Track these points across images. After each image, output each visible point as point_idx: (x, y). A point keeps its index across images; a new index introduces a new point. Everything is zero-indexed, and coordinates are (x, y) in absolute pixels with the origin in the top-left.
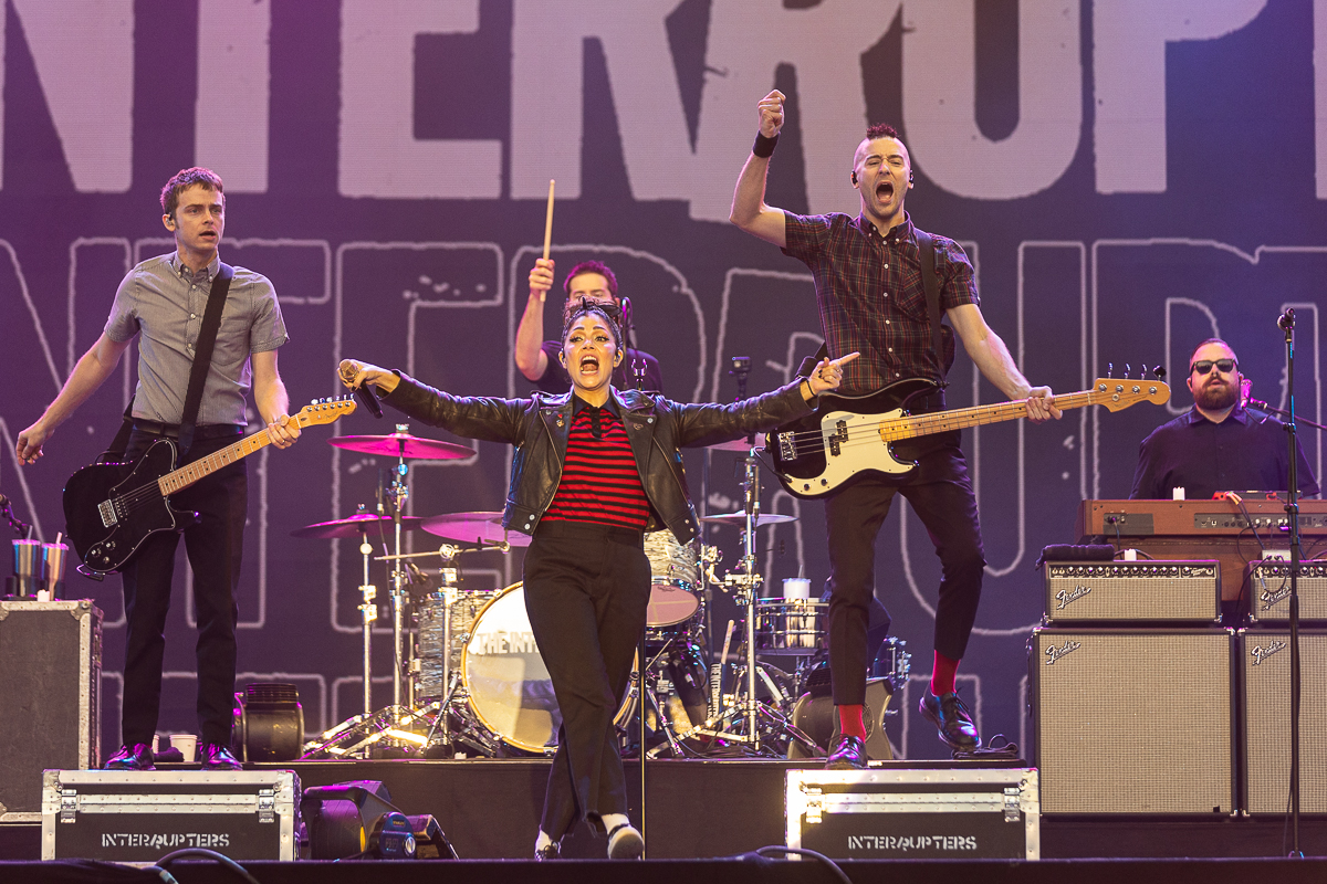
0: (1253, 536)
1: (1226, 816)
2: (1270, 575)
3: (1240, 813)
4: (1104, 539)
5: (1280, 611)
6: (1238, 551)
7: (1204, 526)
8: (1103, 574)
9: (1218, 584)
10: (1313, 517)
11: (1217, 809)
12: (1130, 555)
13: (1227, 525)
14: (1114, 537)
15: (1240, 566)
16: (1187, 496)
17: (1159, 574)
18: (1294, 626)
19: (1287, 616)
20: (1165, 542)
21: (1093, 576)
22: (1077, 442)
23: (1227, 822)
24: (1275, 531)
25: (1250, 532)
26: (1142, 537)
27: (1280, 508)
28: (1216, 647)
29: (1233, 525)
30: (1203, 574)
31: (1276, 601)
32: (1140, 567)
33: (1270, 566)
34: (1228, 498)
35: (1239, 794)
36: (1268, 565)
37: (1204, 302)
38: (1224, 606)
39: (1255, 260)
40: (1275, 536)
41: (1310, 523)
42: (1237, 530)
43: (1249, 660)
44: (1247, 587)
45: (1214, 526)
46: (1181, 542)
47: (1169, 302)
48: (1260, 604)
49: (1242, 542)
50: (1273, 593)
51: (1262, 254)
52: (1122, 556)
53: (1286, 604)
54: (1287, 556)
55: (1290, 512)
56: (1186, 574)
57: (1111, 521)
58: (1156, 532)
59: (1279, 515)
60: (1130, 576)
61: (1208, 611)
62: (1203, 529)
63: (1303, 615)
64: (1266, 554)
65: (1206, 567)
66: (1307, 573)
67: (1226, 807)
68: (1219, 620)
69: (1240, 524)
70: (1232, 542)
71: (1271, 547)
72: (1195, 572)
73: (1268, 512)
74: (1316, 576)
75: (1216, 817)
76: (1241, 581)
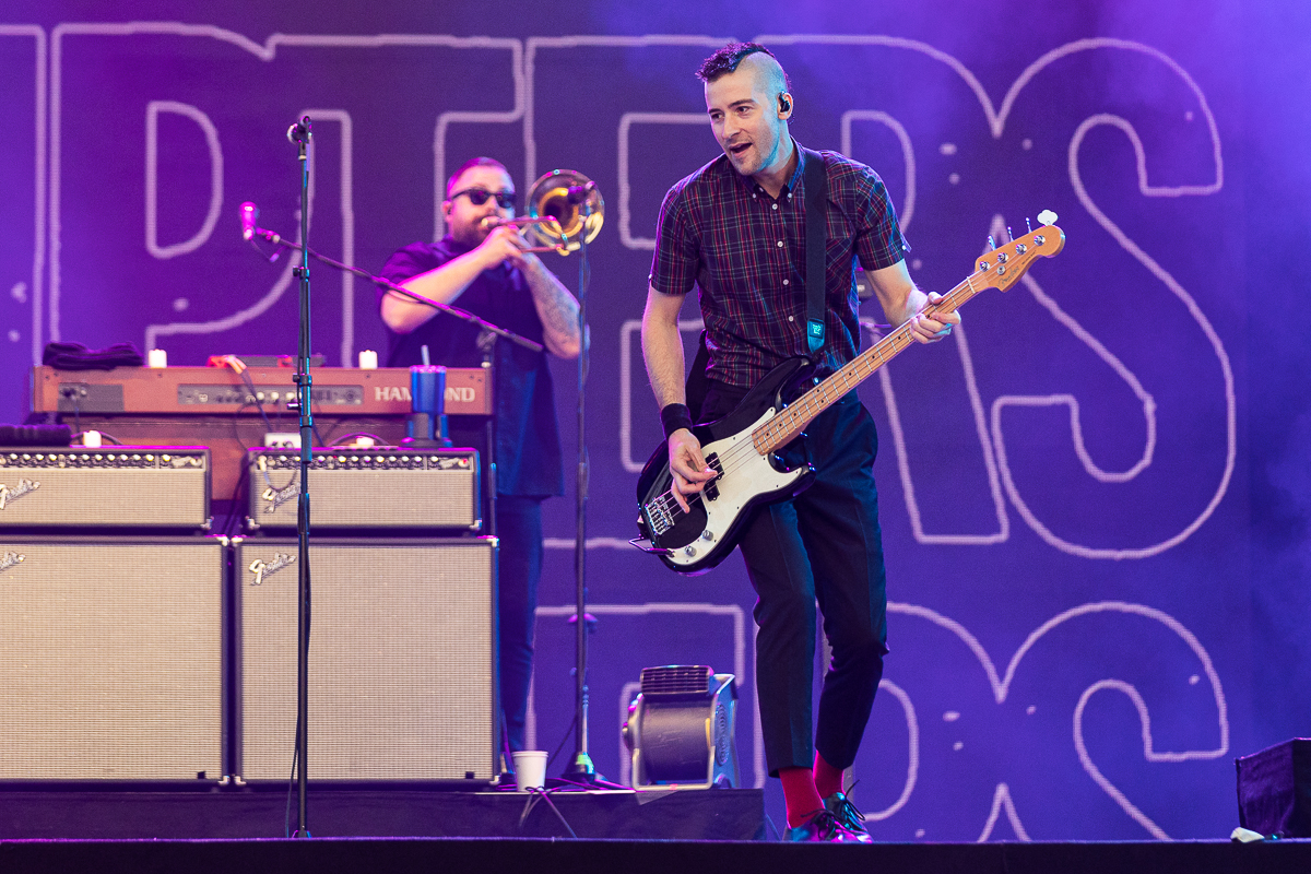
0: (258, 416)
1: (214, 784)
2: (276, 467)
3: (232, 780)
4: (60, 416)
5: (287, 516)
6: (234, 436)
7: (190, 401)
8: (55, 463)
9: (208, 478)
10: (333, 390)
11: (201, 775)
12: (92, 439)
13: (220, 400)
14: (71, 415)
15: (237, 454)
16: (170, 362)
17: (129, 464)
18: (304, 533)
19: (293, 521)
20: (138, 422)
21: (43, 466)
22: (29, 292)
23: (215, 791)
24: (283, 409)
25: (254, 410)
26: (109, 416)
27: (287, 376)
28: (205, 560)
29: (229, 400)
30: (188, 465)
31: (284, 500)
32: (104, 455)
33: (276, 456)
34: (228, 366)
35: (232, 756)
36: (273, 453)
37: (201, 108)
38: (213, 506)
39: (267, 53)
40: (284, 416)
41: (329, 398)
42: (233, 407)
43: (246, 580)
44: (245, 482)
45: (202, 401)
46: (159, 422)
47: (154, 108)
48: (261, 506)
49: (240, 423)
50: (278, 491)
51: (279, 48)
52: (80, 439)
53: (294, 505)
54: (295, 440)
55: (300, 382)
56: (166, 464)
57: (67, 394)
58: (128, 408)
59: (286, 387)
60: (91, 466)
61: (193, 512)
62: (189, 406)
63: (317, 518)
64: (270, 439)
65: (193, 455)
66: (323, 465)
67: (214, 772)
68: (207, 526)
69: (240, 399)
70: (225, 423)
71: (278, 430)
72: (179, 461)
73: (274, 386)
74: (336, 468)
75: (201, 785)
76: (237, 474)
